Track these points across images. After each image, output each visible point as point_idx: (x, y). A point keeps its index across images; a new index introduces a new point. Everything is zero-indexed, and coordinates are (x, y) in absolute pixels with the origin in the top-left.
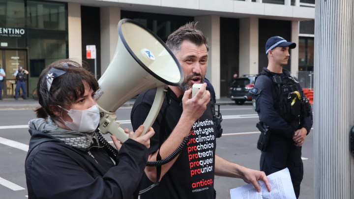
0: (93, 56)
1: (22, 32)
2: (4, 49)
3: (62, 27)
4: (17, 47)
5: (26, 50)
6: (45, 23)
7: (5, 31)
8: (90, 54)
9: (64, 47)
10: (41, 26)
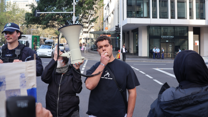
0: (198, 44)
1: (173, 37)
2: (167, 42)
3: (186, 35)
4: (171, 42)
5: (174, 43)
6: (180, 34)
7: (168, 37)
8: (196, 44)
9: (187, 41)
10: (178, 35)
